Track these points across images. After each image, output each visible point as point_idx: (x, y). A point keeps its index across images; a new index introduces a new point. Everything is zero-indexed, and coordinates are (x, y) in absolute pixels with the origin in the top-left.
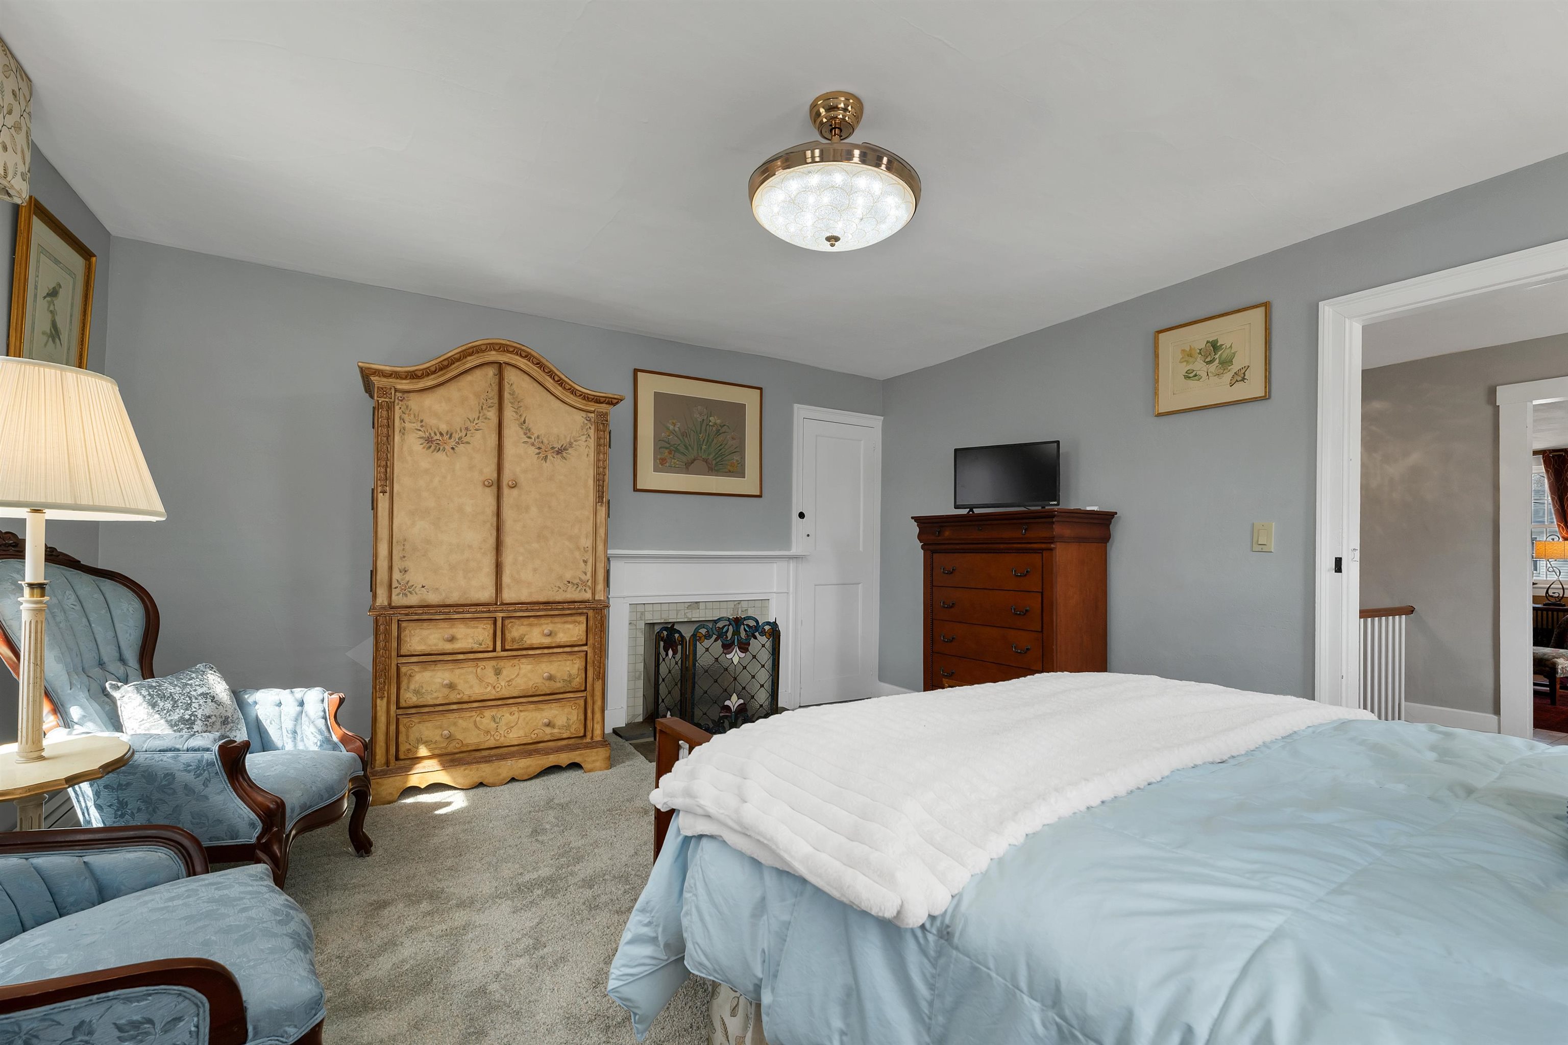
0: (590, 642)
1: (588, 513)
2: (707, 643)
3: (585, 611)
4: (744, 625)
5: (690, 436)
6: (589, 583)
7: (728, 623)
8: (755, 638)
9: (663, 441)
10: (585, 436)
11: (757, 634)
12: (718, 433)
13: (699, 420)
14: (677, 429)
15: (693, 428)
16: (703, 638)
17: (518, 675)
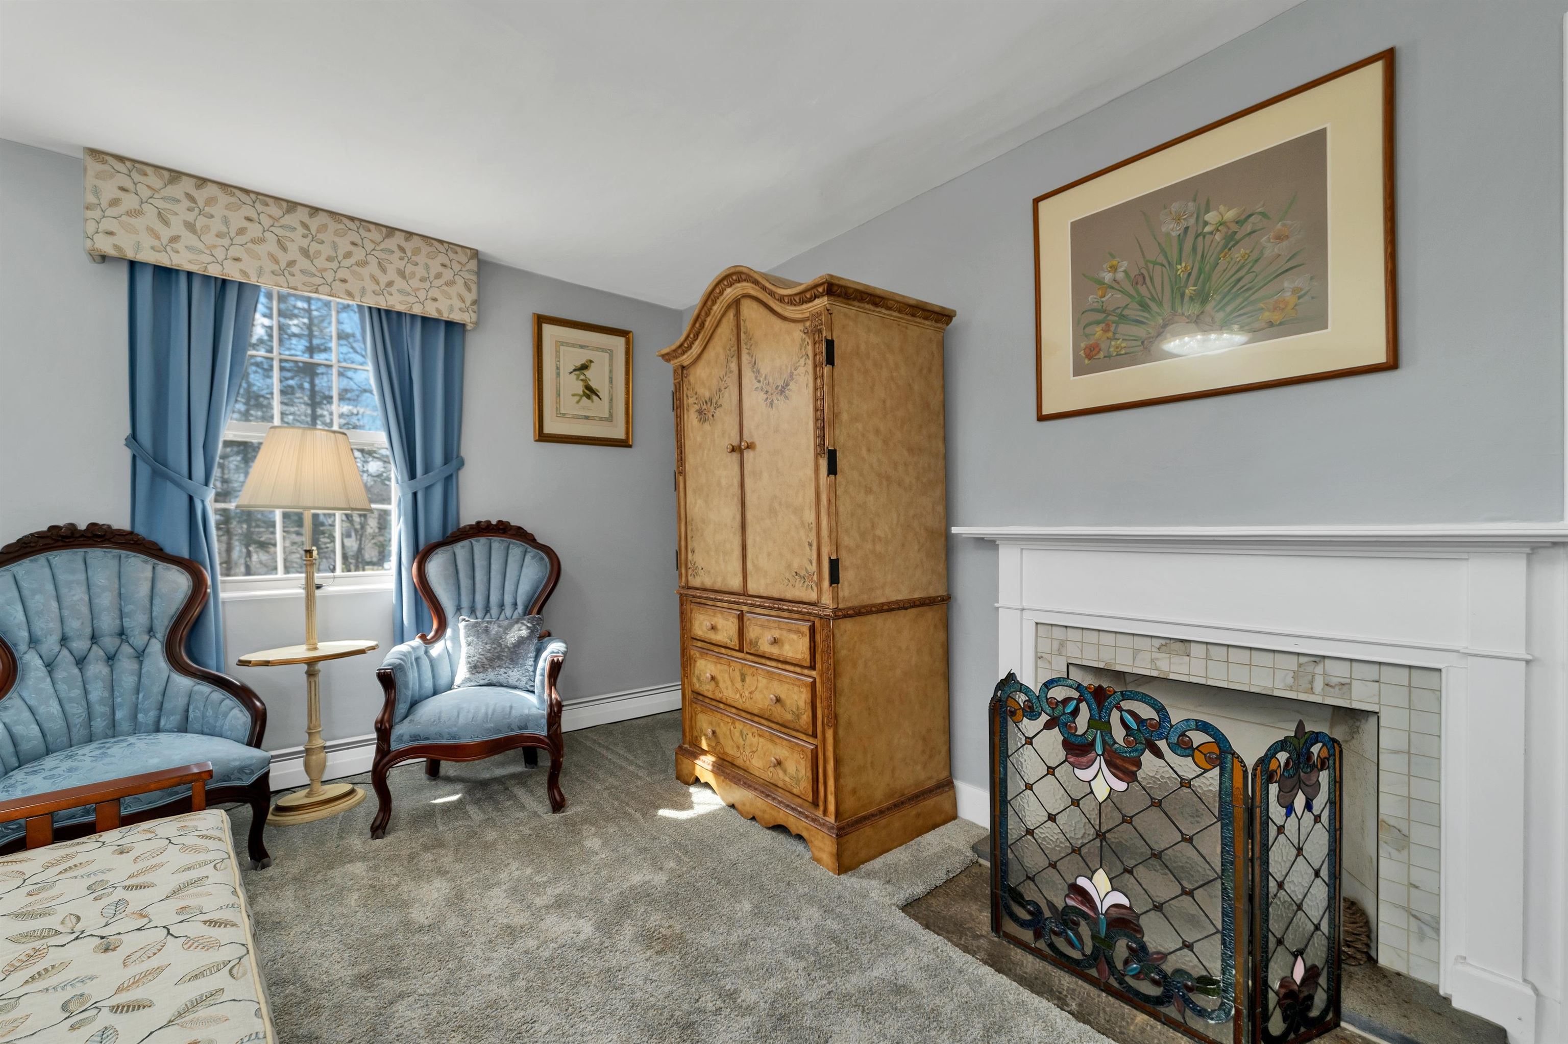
0: (818, 666)
1: (810, 471)
2: (1030, 726)
3: (812, 618)
4: (1120, 709)
5: (1151, 279)
6: (815, 577)
7: (1076, 695)
8: (1158, 754)
9: (1093, 310)
10: (804, 358)
11: (1162, 744)
12: (1231, 241)
13: (1174, 234)
14: (1120, 276)
15: (1161, 259)
16: (1020, 713)
17: (756, 688)
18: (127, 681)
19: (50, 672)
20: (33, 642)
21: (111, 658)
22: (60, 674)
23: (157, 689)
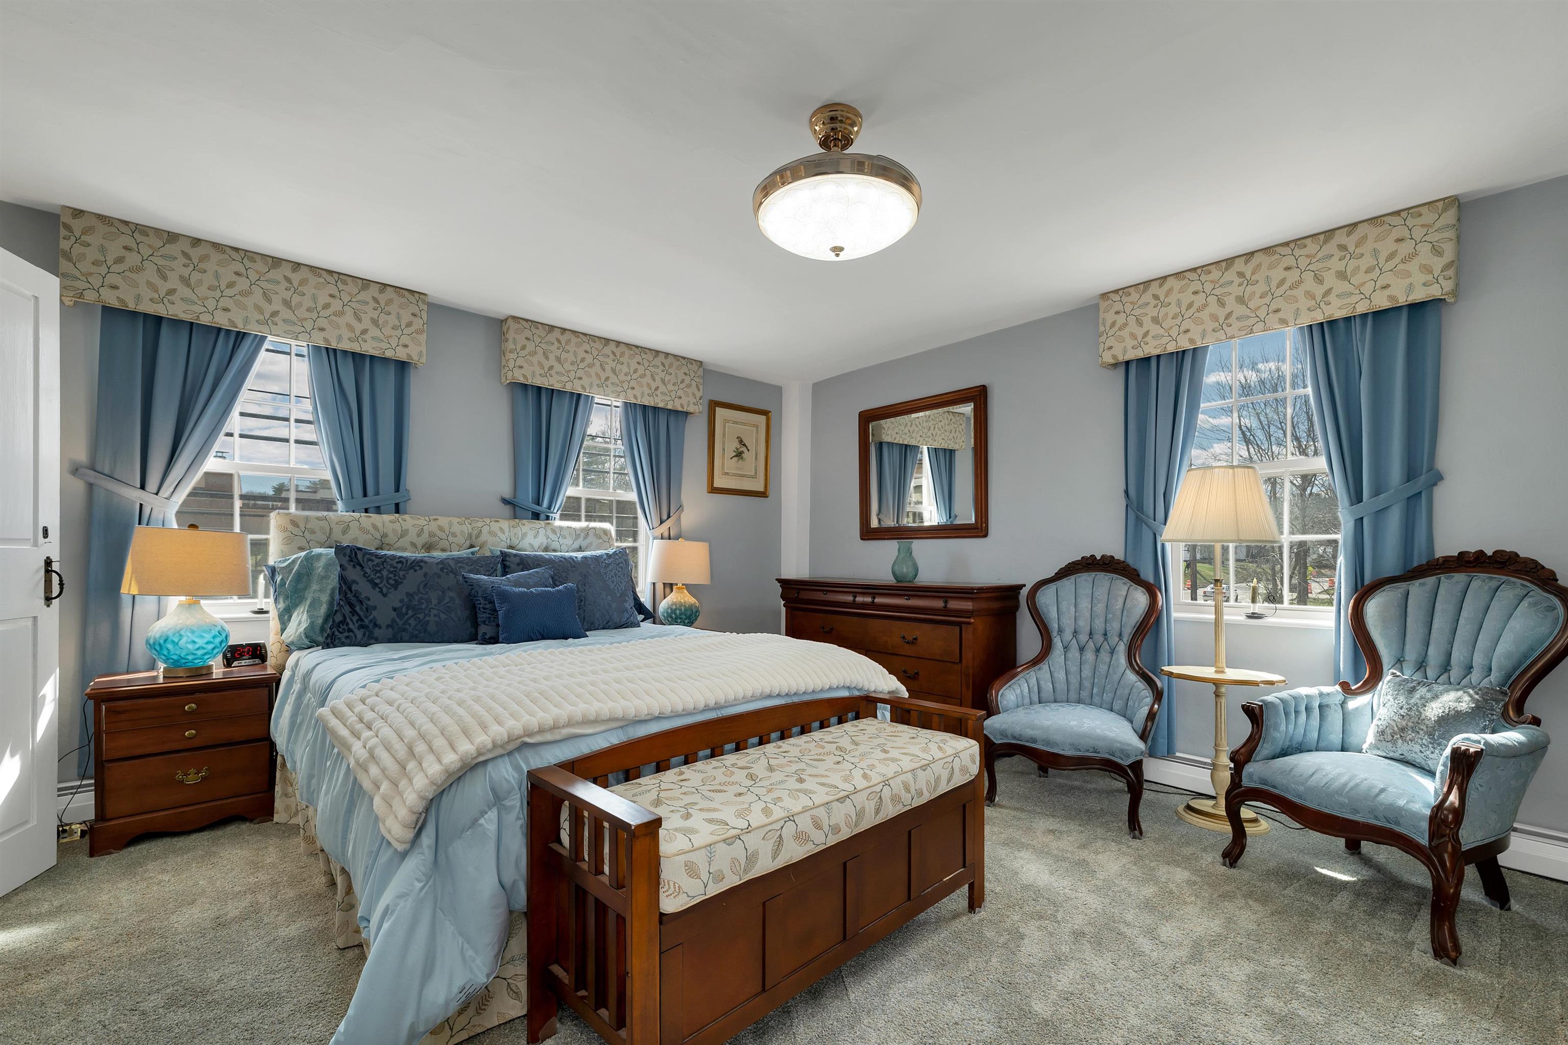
18: (1103, 668)
19: (1065, 652)
20: (1060, 631)
21: (1098, 650)
22: (1070, 655)
23: (1116, 677)
